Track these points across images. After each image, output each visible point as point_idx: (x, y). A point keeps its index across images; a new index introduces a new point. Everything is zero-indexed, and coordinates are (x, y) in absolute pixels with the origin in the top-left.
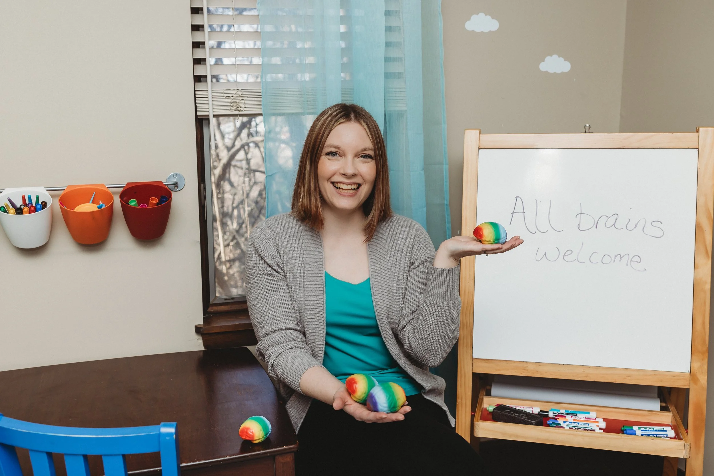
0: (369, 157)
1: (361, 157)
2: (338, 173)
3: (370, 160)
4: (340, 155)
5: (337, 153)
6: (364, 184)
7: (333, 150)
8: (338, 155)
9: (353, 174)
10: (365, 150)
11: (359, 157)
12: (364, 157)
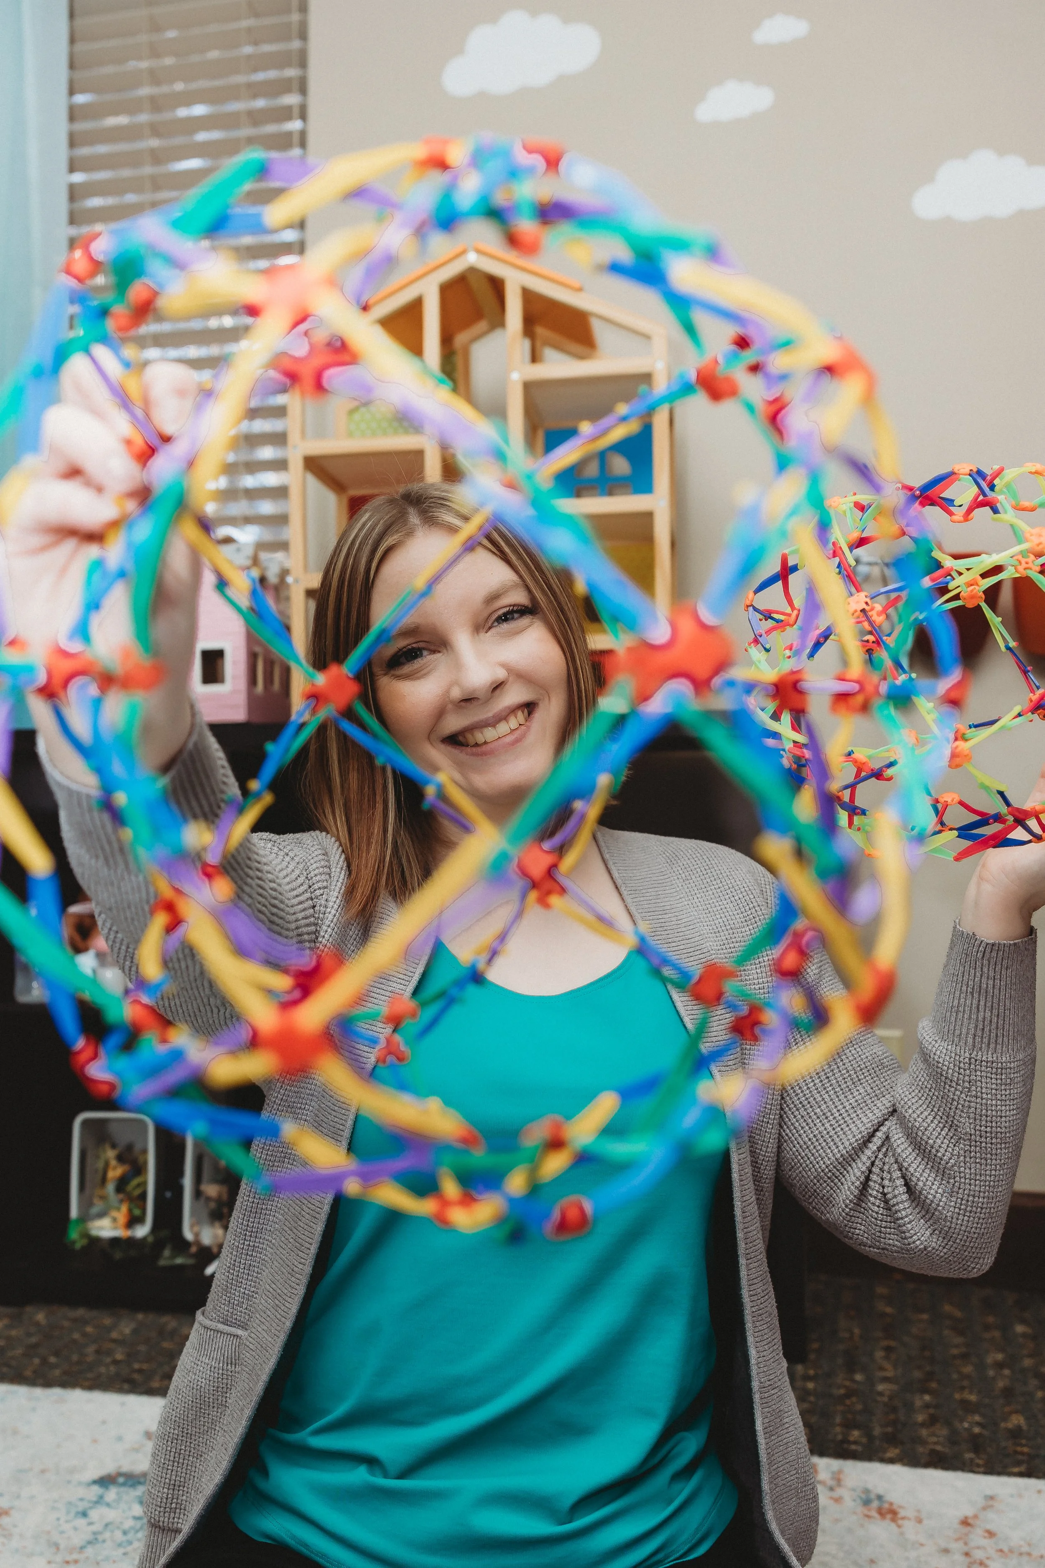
0: (521, 611)
1: (496, 624)
2: (450, 706)
3: (525, 621)
4: (432, 648)
5: (420, 650)
6: (547, 699)
7: (402, 643)
8: (425, 653)
9: (492, 684)
10: (493, 598)
11: (490, 628)
12: (506, 620)
